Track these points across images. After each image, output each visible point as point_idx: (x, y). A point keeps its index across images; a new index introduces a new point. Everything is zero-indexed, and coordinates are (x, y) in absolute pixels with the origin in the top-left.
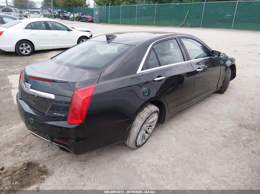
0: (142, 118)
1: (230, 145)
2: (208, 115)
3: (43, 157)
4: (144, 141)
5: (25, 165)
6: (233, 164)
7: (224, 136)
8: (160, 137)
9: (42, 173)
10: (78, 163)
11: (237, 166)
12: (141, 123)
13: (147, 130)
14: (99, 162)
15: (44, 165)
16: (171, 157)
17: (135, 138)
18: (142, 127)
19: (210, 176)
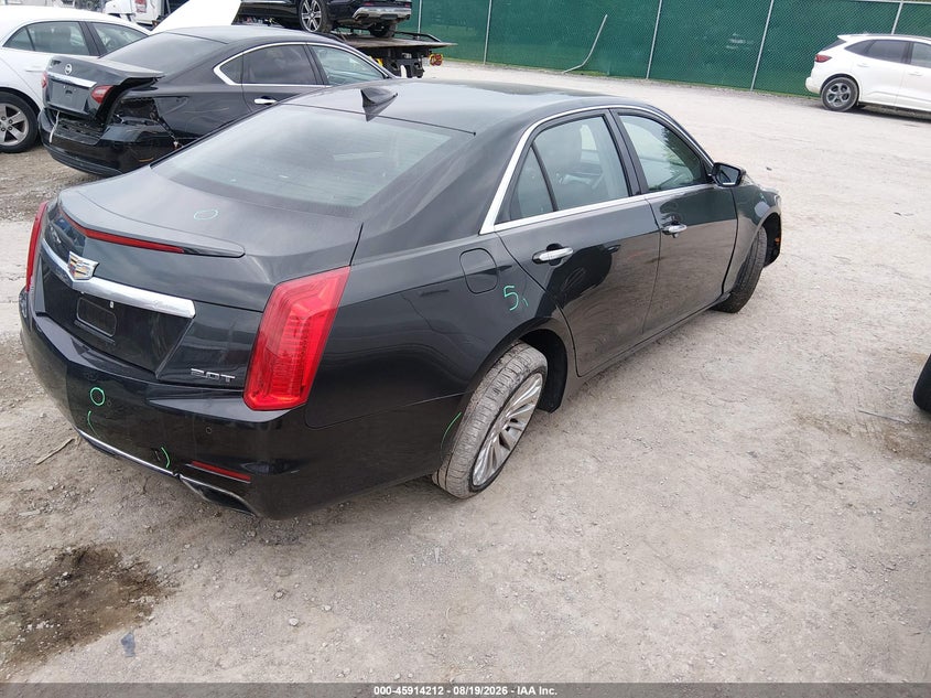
0: (497, 391)
1: (775, 484)
2: (695, 383)
3: (128, 531)
4: (493, 472)
5: (68, 561)
6: (788, 544)
7: (751, 453)
8: (542, 456)
9: (134, 587)
10: (266, 550)
11: (803, 553)
12: (495, 408)
13: (505, 434)
14: (342, 545)
15: (137, 559)
16: (586, 526)
17: (471, 459)
18: (495, 420)
19: (719, 586)
